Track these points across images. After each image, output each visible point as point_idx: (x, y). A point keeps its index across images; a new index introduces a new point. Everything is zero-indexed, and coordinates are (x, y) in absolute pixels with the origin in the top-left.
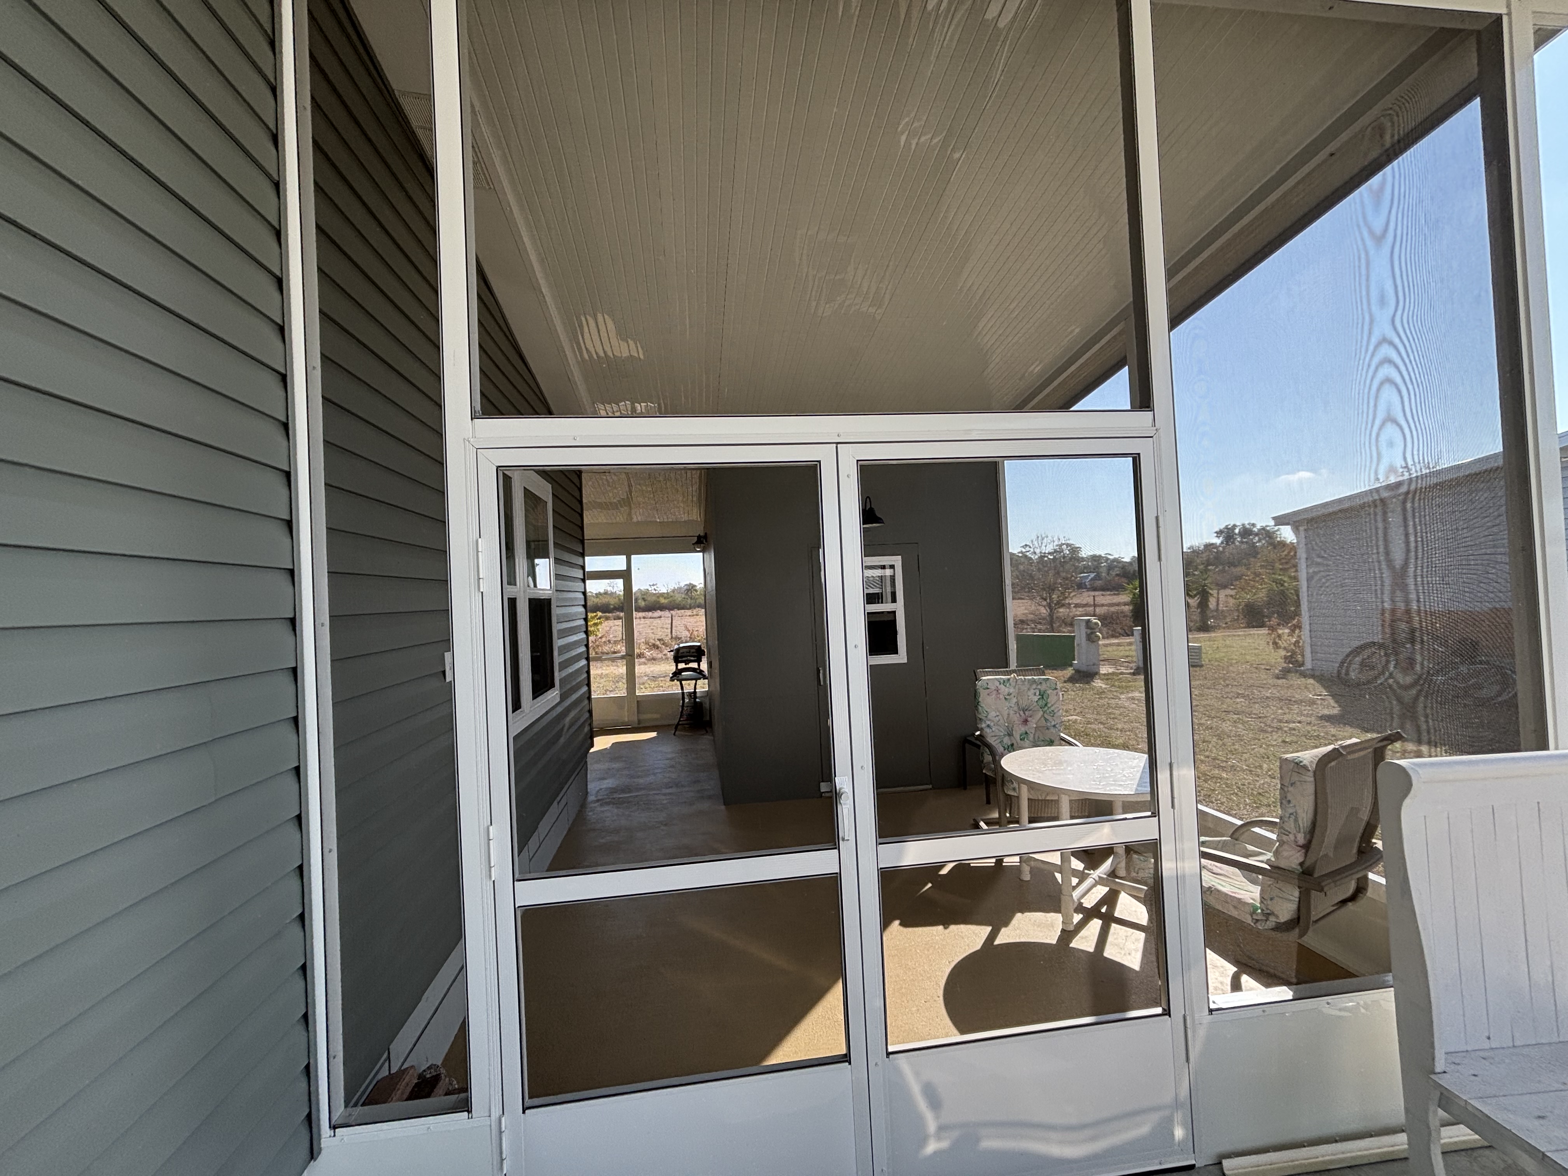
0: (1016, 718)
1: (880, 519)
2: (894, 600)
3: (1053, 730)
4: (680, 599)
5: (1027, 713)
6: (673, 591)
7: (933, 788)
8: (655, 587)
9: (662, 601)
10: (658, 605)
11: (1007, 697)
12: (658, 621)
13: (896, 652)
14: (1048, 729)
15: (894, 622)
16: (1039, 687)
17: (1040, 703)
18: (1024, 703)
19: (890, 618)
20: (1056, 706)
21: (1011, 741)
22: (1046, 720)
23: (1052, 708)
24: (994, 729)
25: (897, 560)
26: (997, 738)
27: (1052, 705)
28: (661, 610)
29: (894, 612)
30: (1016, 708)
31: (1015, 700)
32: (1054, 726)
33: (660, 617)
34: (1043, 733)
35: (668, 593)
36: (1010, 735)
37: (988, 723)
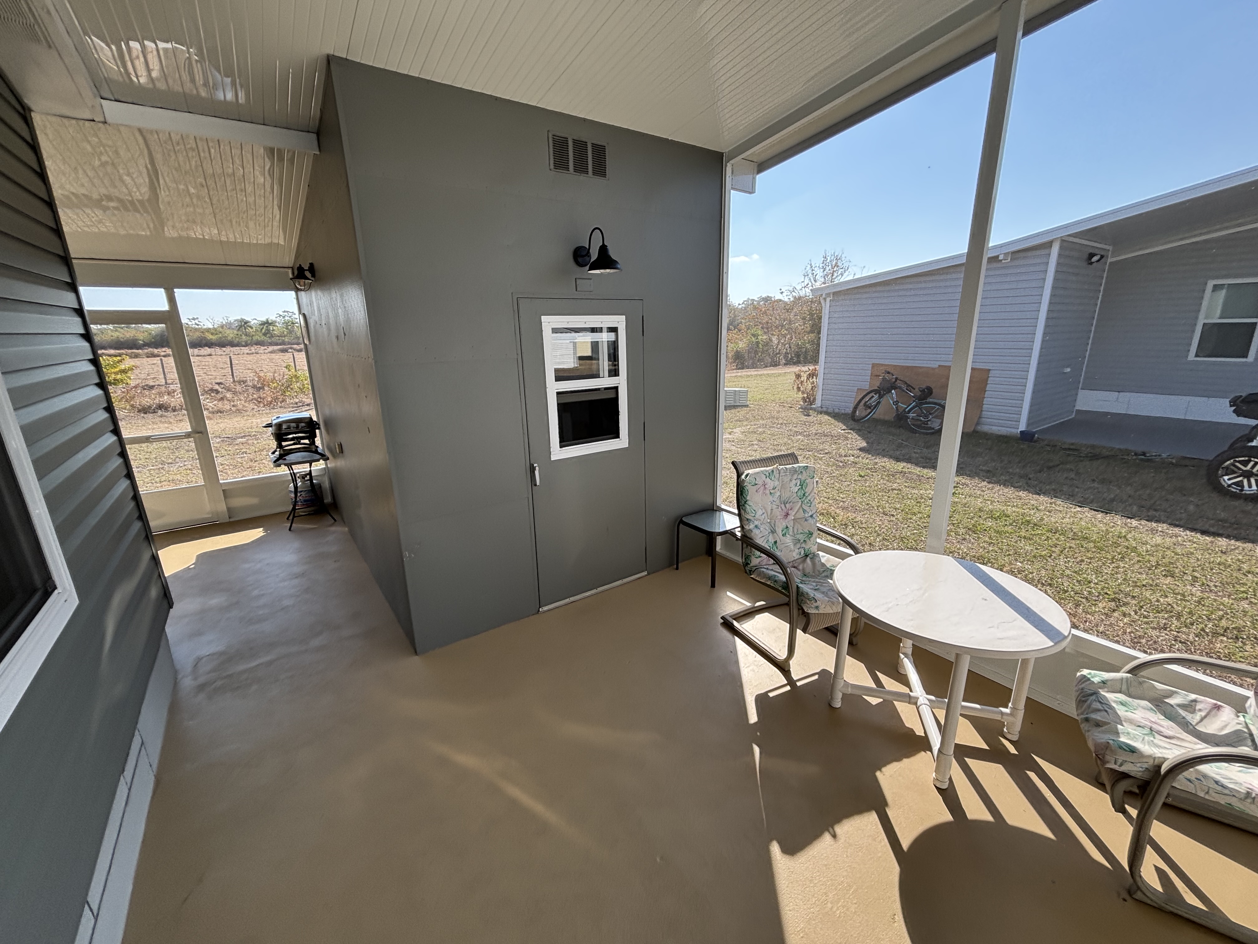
0: (778, 513)
1: (615, 262)
2: (614, 372)
3: (811, 521)
4: (231, 335)
5: (787, 505)
6: (222, 327)
7: (649, 574)
8: (196, 321)
9: (210, 337)
10: (204, 342)
11: (772, 491)
12: (208, 358)
13: (617, 436)
14: (806, 520)
15: (616, 400)
16: (800, 476)
17: (799, 494)
18: (786, 495)
19: (612, 395)
20: (811, 495)
21: (774, 538)
22: (804, 511)
23: (809, 498)
24: (762, 529)
25: (619, 321)
26: (764, 538)
27: (809, 495)
28: (209, 347)
29: (616, 388)
30: (778, 502)
31: (778, 494)
32: (811, 516)
33: (210, 355)
34: (801, 525)
35: (215, 329)
36: (773, 532)
37: (756, 523)
